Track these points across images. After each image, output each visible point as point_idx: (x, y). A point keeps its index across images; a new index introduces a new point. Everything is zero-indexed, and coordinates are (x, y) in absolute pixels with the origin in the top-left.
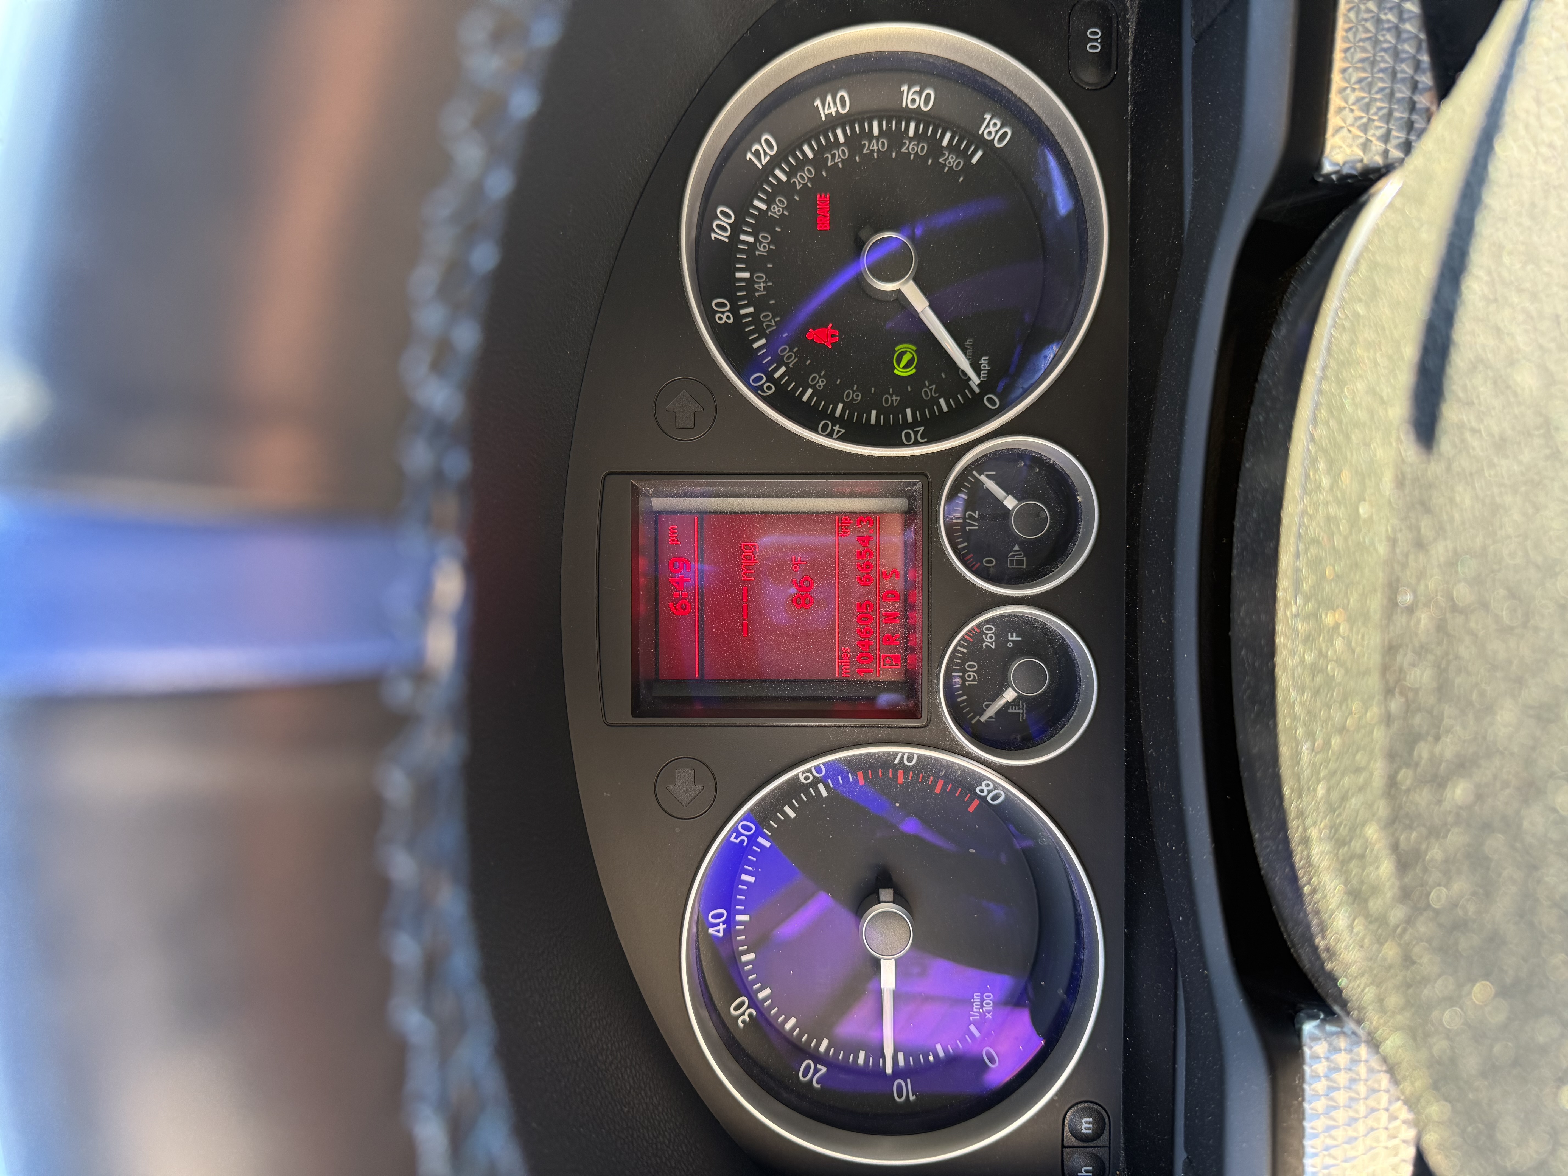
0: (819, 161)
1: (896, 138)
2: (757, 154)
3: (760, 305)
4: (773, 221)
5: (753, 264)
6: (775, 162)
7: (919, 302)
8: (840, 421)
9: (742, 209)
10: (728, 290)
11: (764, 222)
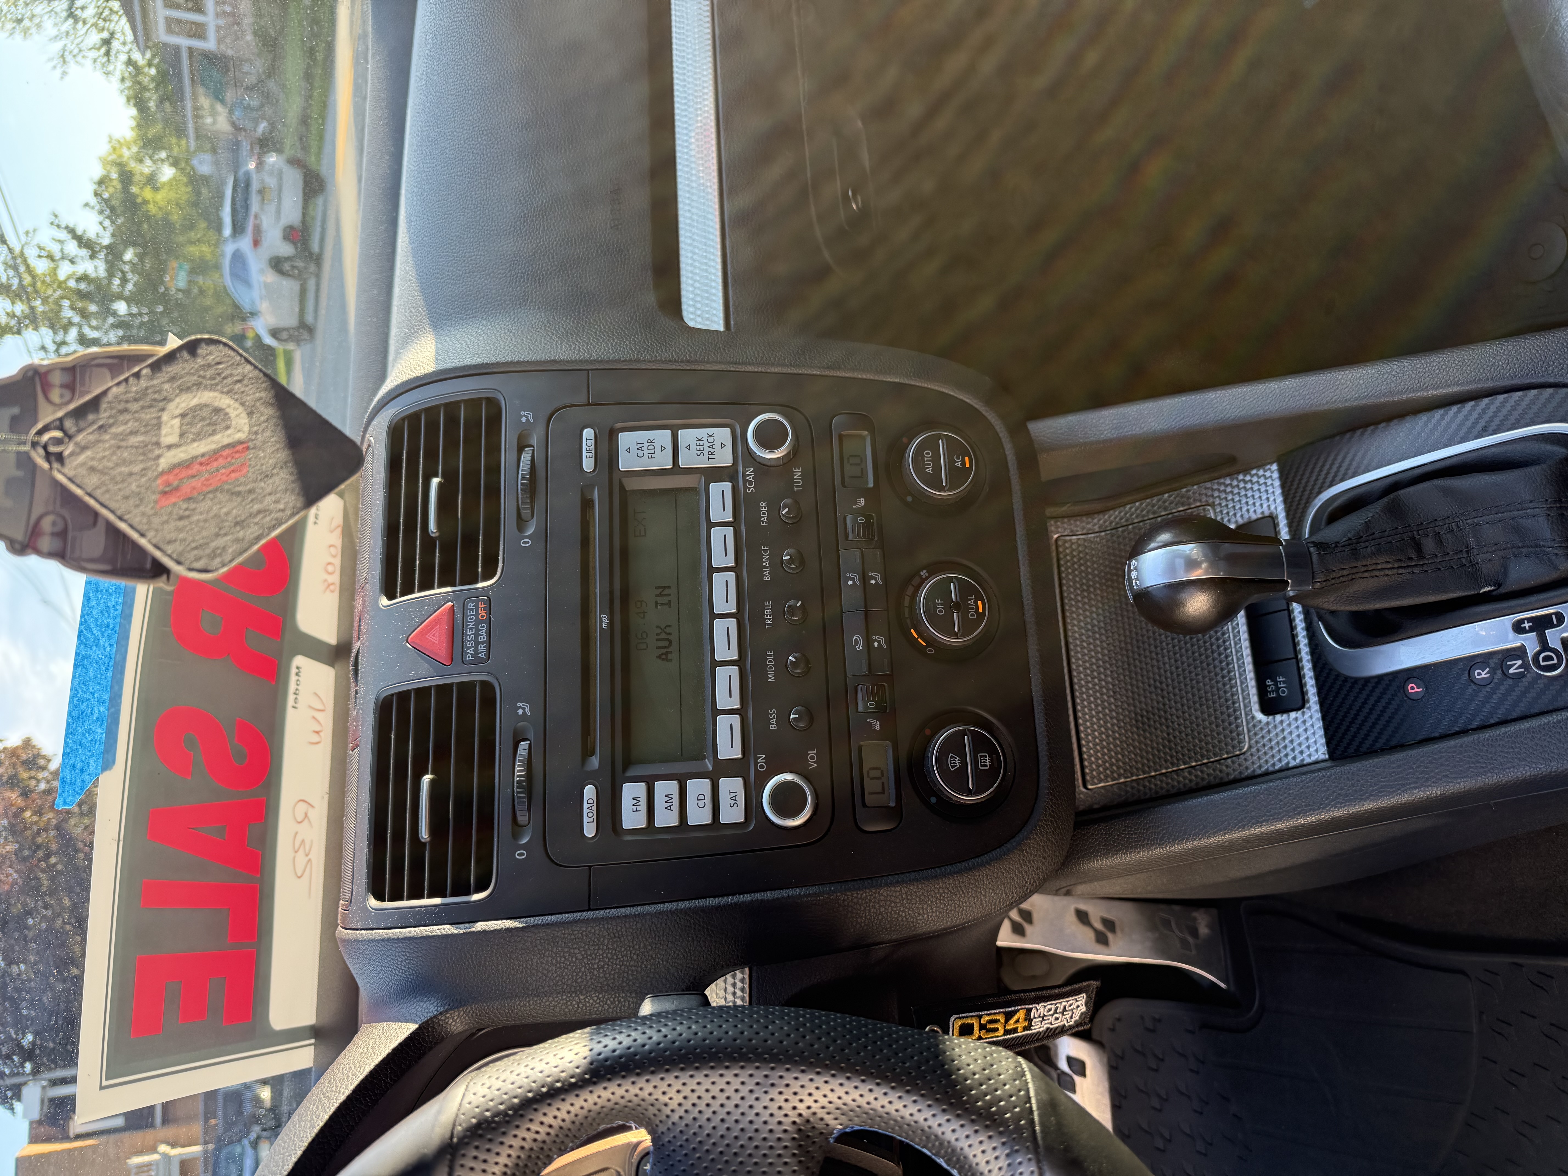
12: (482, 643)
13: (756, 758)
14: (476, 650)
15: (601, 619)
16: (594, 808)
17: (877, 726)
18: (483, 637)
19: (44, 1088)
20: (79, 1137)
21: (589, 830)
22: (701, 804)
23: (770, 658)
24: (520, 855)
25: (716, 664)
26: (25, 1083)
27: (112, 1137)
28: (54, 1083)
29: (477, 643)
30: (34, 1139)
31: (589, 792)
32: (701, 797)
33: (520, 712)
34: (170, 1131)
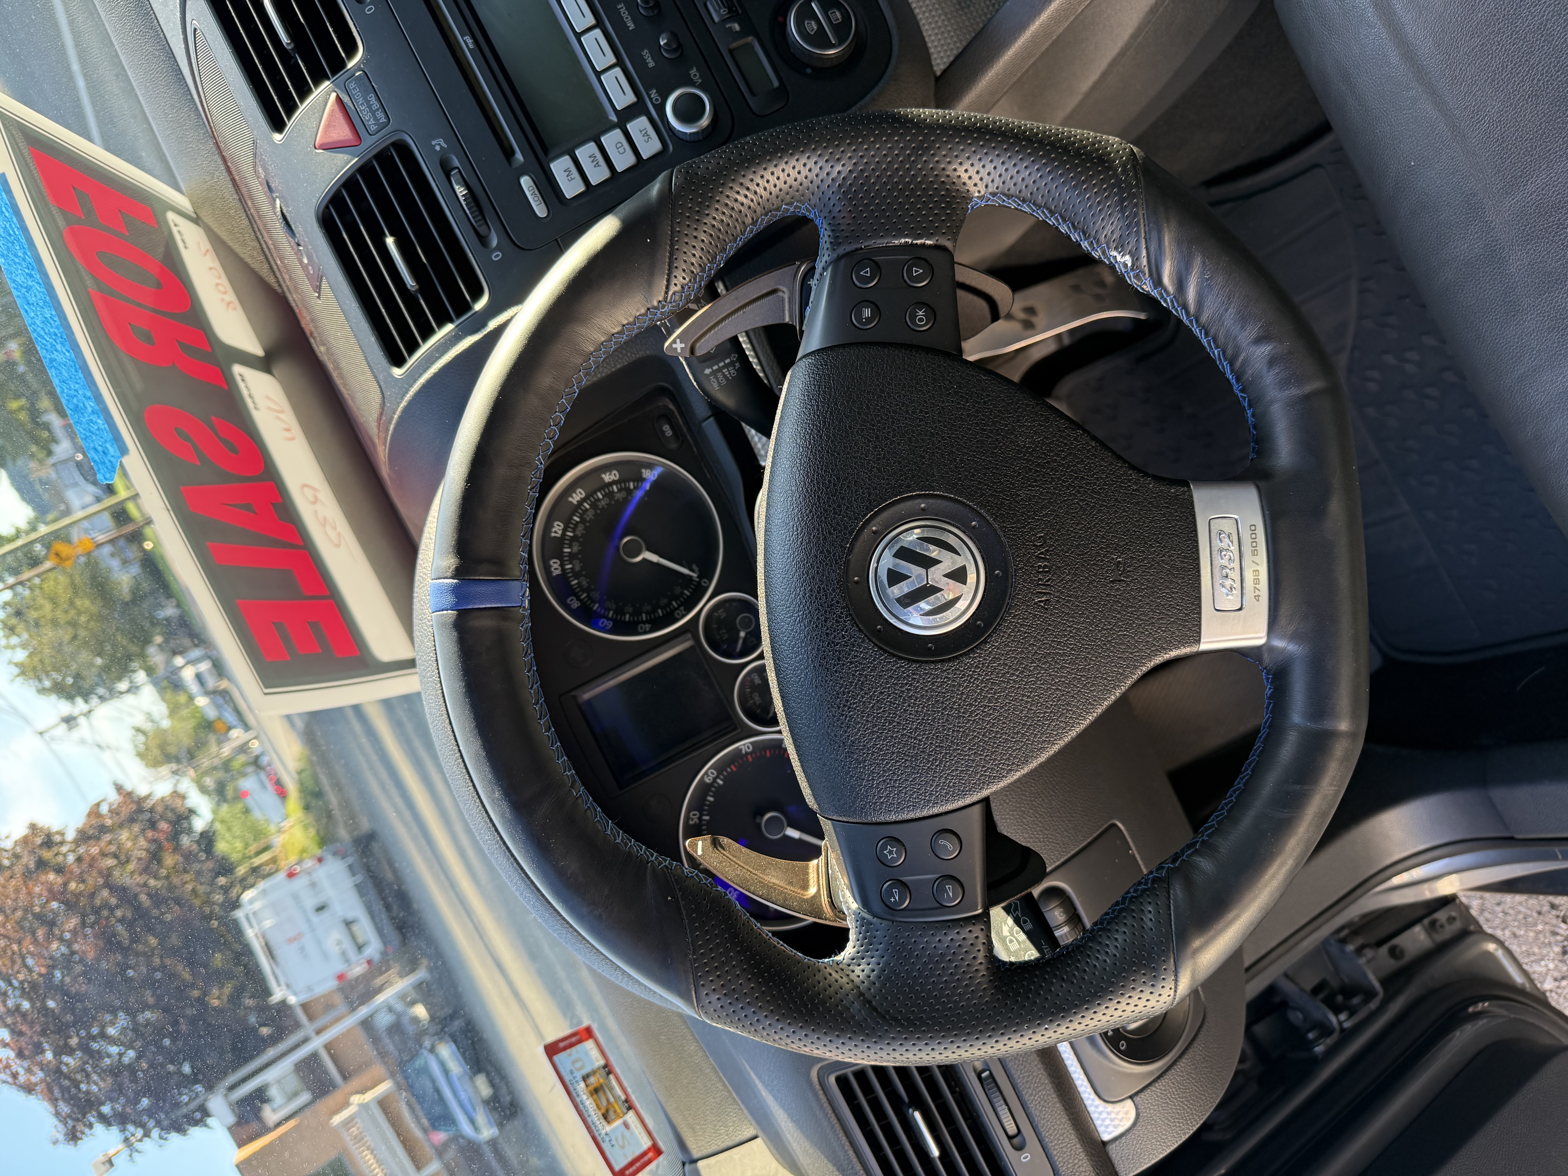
0: (583, 520)
1: (610, 495)
2: (555, 532)
3: (587, 590)
4: (576, 554)
5: (577, 575)
6: (565, 530)
7: (654, 558)
8: (647, 622)
9: (560, 556)
10: (572, 592)
11: (572, 557)
12: (377, 110)
13: (649, 96)
14: (376, 119)
15: (465, 42)
16: (537, 192)
17: (737, 27)
18: (376, 105)
19: (226, 1095)
20: (278, 1124)
21: (540, 211)
22: (621, 150)
23: (622, 11)
24: (496, 257)
25: (578, 36)
26: (205, 1100)
27: (308, 1112)
28: (232, 1088)
29: (373, 113)
30: (241, 1144)
31: (526, 182)
32: (619, 145)
33: (438, 148)
34: (355, 1083)
